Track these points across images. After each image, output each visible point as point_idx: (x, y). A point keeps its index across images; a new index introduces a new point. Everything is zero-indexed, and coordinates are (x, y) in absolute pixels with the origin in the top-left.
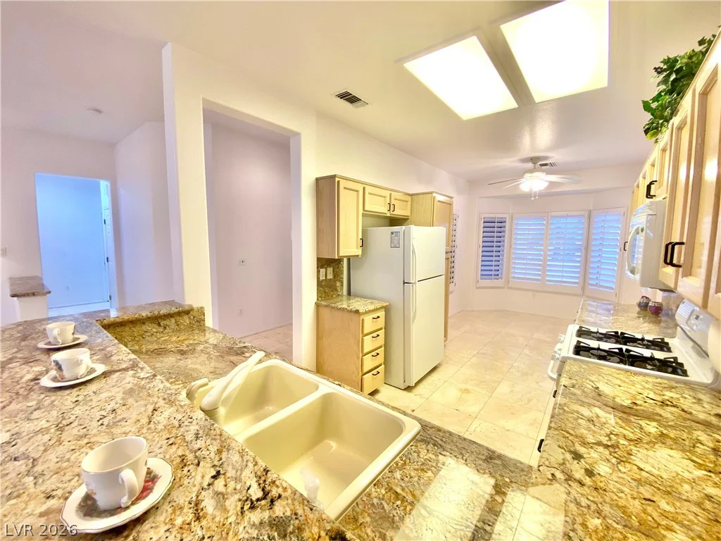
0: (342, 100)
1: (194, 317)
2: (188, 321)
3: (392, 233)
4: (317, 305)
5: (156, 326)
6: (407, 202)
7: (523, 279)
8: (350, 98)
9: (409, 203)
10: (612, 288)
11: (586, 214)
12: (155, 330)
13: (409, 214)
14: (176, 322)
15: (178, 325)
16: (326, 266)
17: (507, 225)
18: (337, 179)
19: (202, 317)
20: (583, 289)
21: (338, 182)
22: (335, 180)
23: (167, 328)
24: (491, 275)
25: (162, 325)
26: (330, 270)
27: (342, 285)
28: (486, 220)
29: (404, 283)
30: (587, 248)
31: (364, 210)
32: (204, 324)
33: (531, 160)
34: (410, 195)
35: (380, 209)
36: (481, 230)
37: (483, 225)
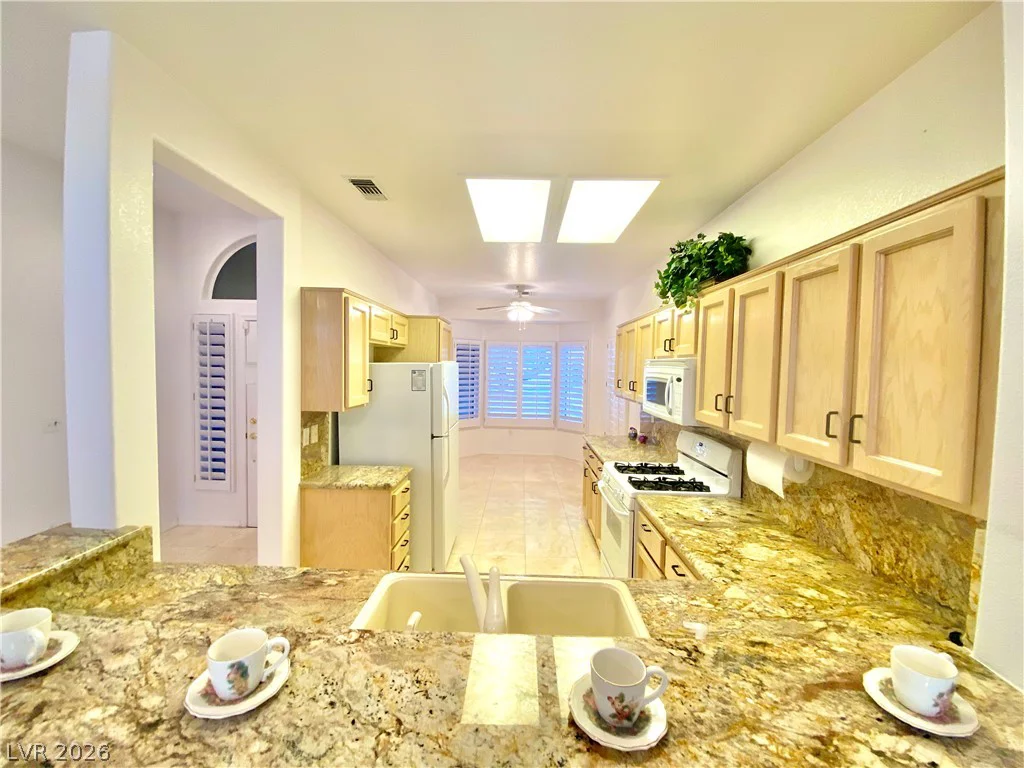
0: (354, 187)
1: (135, 551)
2: (125, 561)
3: (414, 372)
4: (303, 488)
5: (71, 585)
6: (404, 325)
7: (500, 415)
8: (366, 186)
9: (406, 327)
10: (580, 419)
11: (554, 345)
12: (68, 595)
13: (406, 343)
14: (105, 568)
15: (108, 573)
16: (309, 424)
17: (481, 352)
18: (344, 295)
19: (148, 547)
20: (555, 422)
21: (346, 299)
22: (341, 296)
23: (91, 583)
24: (467, 413)
25: (81, 580)
26: (315, 429)
27: (327, 451)
28: (461, 347)
29: (433, 437)
30: (556, 379)
31: (370, 339)
32: (152, 560)
33: (517, 287)
34: (407, 317)
35: (383, 337)
36: (455, 358)
37: (455, 353)
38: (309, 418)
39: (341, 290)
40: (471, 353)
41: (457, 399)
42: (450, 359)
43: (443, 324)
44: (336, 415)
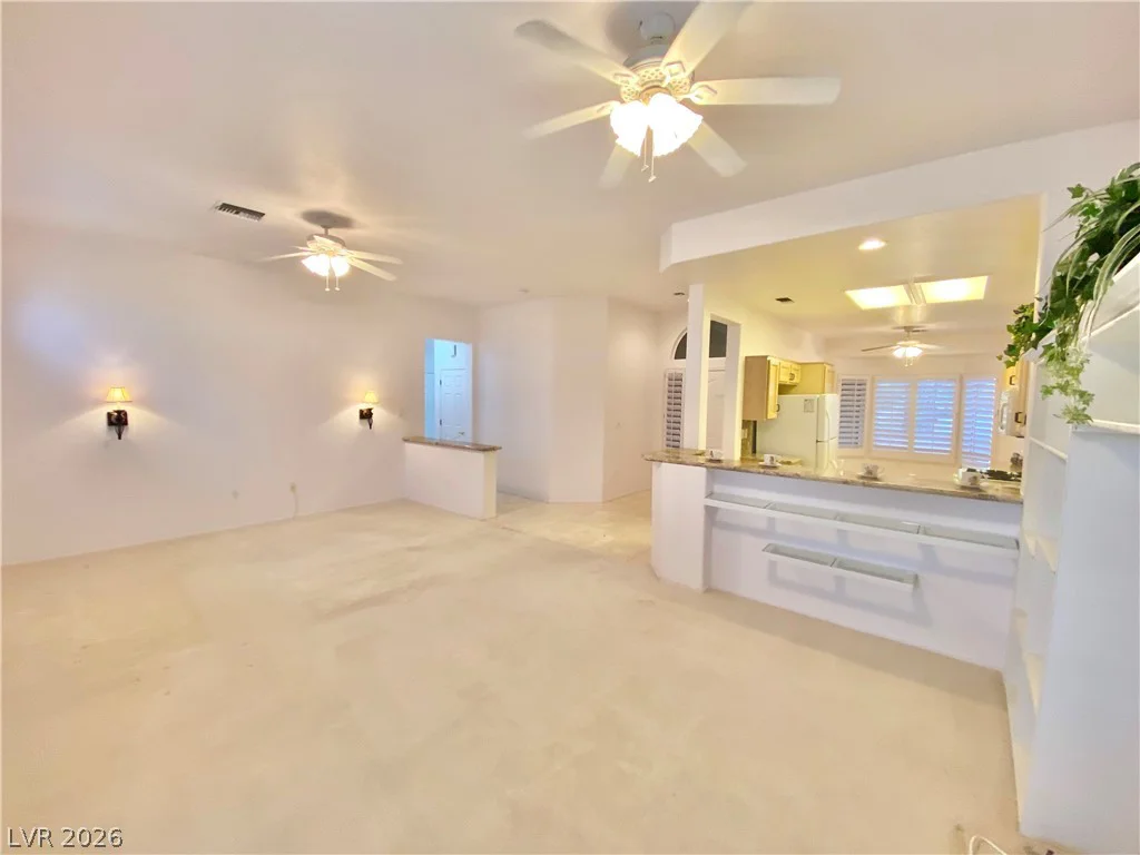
3: (805, 401)
6: (798, 370)
7: (887, 447)
8: (785, 300)
9: (800, 371)
11: (957, 378)
13: (800, 381)
16: (747, 428)
18: (768, 359)
20: (956, 458)
21: (769, 361)
24: (851, 443)
27: (751, 444)
28: (846, 383)
29: (817, 442)
31: (779, 382)
33: (905, 328)
34: (798, 364)
35: (785, 379)
36: (840, 392)
37: (840, 388)
38: (745, 424)
39: (766, 357)
40: (856, 387)
41: (838, 415)
42: (832, 392)
43: (828, 367)
44: (755, 422)
